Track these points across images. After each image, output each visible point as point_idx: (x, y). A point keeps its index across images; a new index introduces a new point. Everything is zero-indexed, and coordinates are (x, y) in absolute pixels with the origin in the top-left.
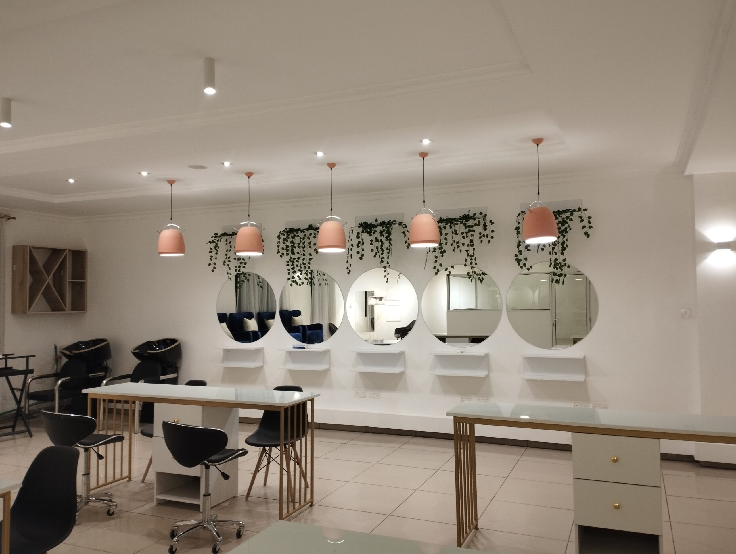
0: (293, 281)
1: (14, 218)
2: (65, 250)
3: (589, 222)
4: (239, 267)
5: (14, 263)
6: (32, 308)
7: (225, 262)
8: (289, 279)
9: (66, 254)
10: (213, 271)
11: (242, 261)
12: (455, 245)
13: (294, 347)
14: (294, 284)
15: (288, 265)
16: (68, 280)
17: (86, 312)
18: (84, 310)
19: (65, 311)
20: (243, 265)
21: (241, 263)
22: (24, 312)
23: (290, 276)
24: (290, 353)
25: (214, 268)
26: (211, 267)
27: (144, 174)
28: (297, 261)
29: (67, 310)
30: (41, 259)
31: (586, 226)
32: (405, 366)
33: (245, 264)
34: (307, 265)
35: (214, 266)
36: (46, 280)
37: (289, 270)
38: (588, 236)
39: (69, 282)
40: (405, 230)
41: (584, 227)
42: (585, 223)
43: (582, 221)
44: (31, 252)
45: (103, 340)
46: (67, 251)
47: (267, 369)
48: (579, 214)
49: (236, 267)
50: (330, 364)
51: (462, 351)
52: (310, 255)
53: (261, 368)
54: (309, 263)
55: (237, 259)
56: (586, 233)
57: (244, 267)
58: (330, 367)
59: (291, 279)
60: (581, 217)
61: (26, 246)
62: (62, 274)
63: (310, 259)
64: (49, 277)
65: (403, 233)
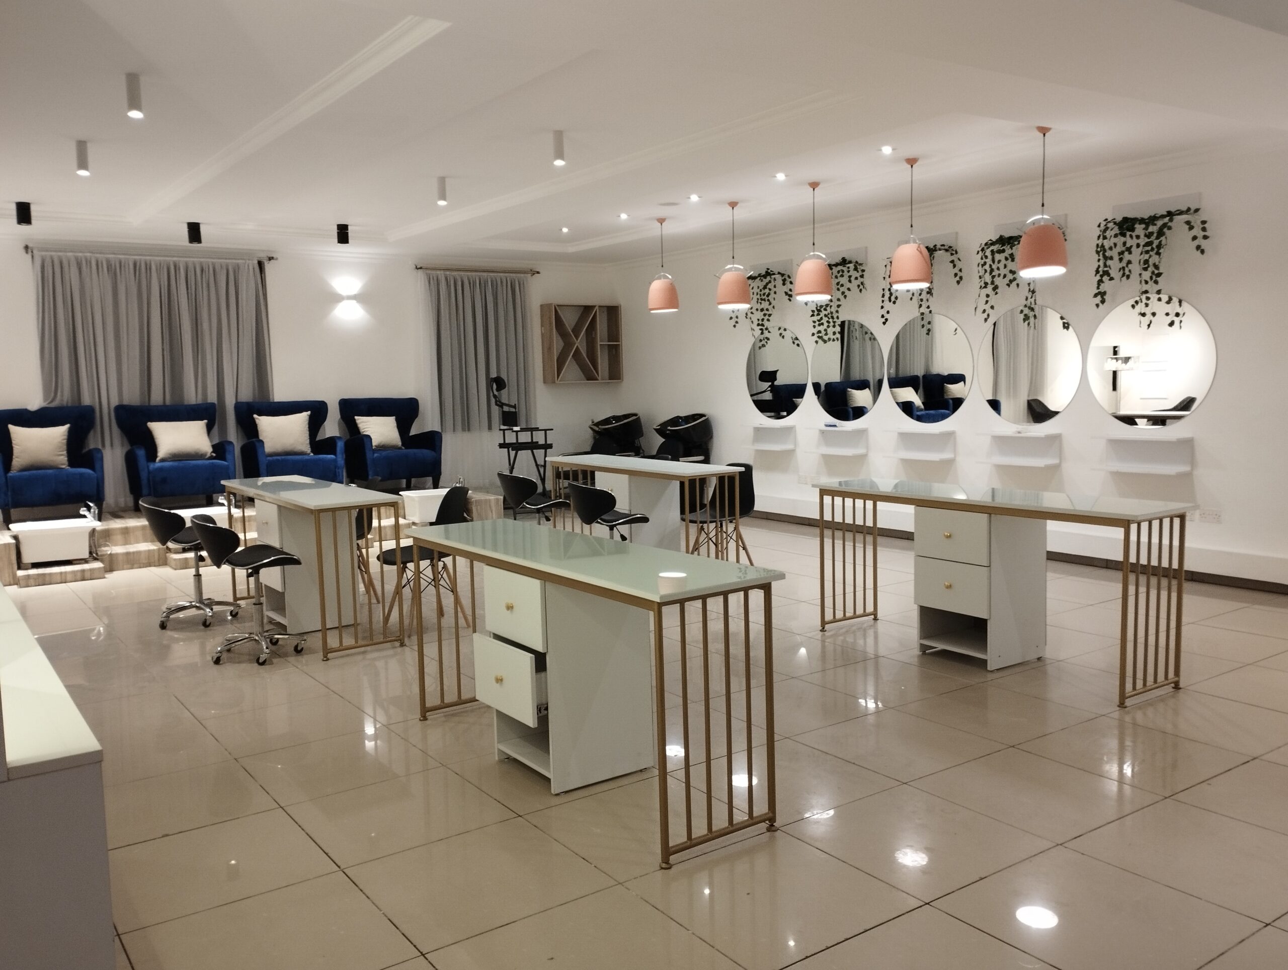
0: (819, 337)
1: (538, 273)
2: (595, 306)
3: (1204, 229)
4: (763, 320)
5: (542, 326)
6: (560, 377)
7: (747, 314)
8: (813, 334)
9: (596, 312)
10: (735, 326)
11: (766, 312)
12: (1010, 276)
13: (827, 426)
14: (820, 341)
15: (813, 315)
16: (599, 343)
17: (623, 380)
18: (620, 379)
19: (598, 380)
20: (767, 317)
21: (765, 315)
22: (554, 382)
23: (815, 331)
24: (822, 432)
25: (737, 322)
26: (733, 322)
27: (624, 216)
28: (825, 310)
29: (600, 378)
30: (570, 320)
31: (1198, 235)
32: (955, 451)
33: (770, 315)
34: (835, 315)
35: (736, 320)
36: (575, 344)
37: (814, 322)
38: (1203, 252)
39: (601, 345)
40: (954, 258)
41: (1195, 238)
42: (1197, 231)
43: (1191, 228)
44: (556, 311)
45: (635, 415)
46: (597, 307)
47: (799, 454)
48: (1185, 217)
49: (758, 320)
50: (867, 448)
51: (1019, 430)
52: (839, 300)
53: (791, 452)
54: (837, 312)
55: (759, 310)
56: (1198, 247)
57: (768, 320)
58: (867, 452)
59: (816, 335)
60: (1188, 223)
61: (551, 304)
62: (594, 336)
63: (839, 306)
64: (577, 340)
65: (952, 262)
